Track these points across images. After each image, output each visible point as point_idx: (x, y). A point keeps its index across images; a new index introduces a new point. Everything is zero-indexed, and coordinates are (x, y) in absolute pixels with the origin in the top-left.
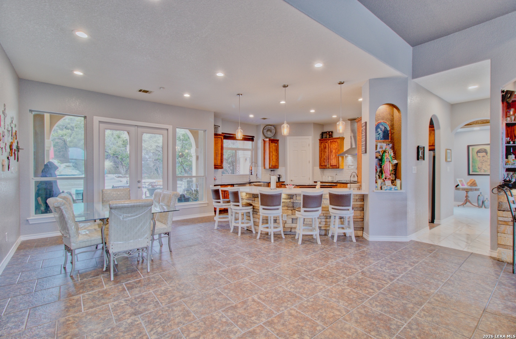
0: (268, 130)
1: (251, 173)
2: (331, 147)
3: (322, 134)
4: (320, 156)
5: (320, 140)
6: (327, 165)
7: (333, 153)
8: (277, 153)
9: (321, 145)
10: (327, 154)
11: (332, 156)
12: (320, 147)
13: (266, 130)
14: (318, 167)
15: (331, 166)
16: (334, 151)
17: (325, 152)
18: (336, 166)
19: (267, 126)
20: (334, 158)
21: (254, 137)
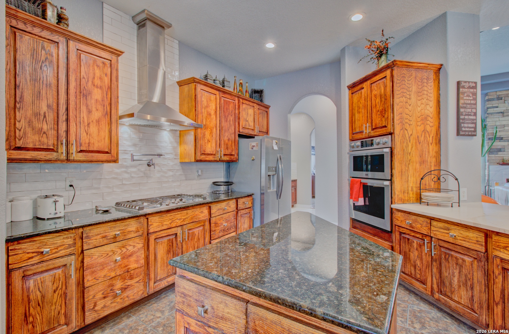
6: (62, 150)
7: (92, 102)
11: (90, 112)
15: (81, 151)
16: (97, 94)
18: (107, 153)
20: (98, 121)
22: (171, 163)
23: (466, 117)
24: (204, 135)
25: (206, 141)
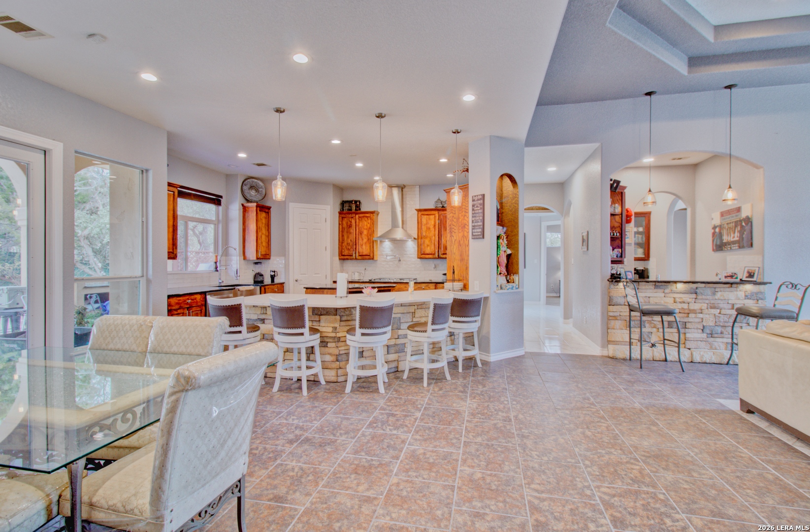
0: (252, 187)
1: (216, 268)
2: (360, 226)
3: (343, 203)
4: (341, 240)
5: (340, 213)
6: (354, 255)
7: (363, 236)
8: (268, 230)
9: (342, 221)
10: (353, 237)
11: (363, 240)
12: (339, 224)
13: (248, 186)
14: (338, 258)
15: (360, 255)
16: (365, 232)
17: (350, 233)
18: (369, 255)
19: (248, 179)
20: (366, 243)
21: (221, 197)
22: (414, 260)
23: (476, 224)
24: (424, 242)
25: (426, 246)
